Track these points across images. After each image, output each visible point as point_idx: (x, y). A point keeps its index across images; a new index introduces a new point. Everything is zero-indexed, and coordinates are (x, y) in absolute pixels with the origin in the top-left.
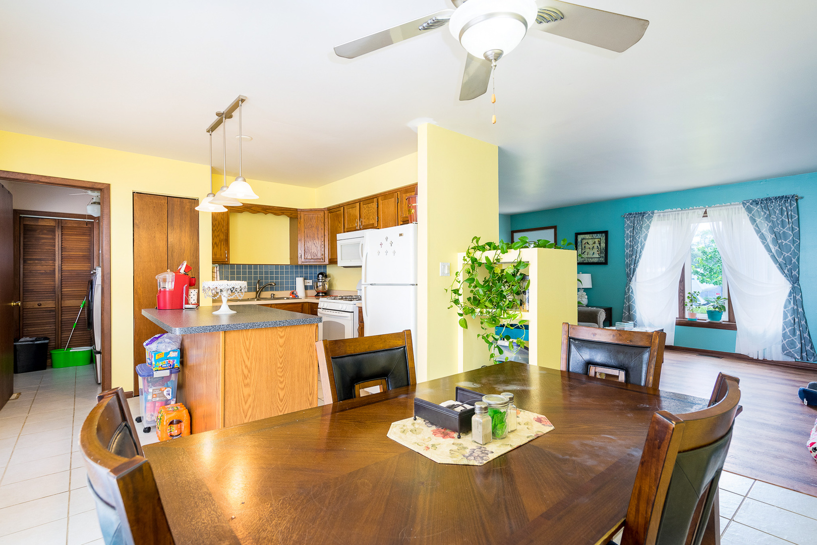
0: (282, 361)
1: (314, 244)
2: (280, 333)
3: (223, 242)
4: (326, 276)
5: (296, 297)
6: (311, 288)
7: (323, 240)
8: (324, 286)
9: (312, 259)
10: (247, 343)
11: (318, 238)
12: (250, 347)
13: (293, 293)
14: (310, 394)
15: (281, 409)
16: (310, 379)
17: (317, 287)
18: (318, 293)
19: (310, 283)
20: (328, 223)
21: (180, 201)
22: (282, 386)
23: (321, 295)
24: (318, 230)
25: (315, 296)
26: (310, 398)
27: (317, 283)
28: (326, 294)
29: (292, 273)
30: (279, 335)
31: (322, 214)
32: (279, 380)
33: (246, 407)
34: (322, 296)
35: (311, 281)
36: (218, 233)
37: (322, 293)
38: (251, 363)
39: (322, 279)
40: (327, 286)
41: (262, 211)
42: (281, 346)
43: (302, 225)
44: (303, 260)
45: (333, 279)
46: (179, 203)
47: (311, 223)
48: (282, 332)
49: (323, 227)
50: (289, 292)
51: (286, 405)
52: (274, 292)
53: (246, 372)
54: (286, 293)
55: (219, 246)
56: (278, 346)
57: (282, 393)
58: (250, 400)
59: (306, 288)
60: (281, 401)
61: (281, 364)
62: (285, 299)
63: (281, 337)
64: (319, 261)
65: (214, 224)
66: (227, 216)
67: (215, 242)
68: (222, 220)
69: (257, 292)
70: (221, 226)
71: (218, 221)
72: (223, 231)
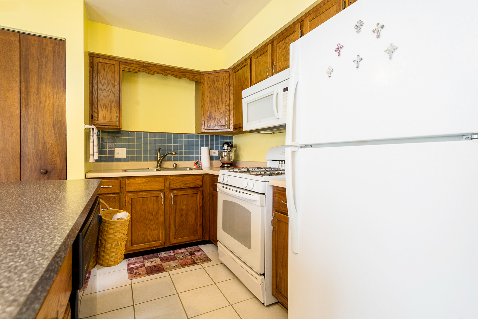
1: (218, 109)
3: (113, 104)
4: (232, 146)
5: (199, 167)
6: (218, 158)
7: (227, 104)
8: (229, 156)
9: (216, 126)
11: (222, 102)
13: (197, 163)
17: (222, 157)
18: (224, 164)
19: (215, 153)
20: (234, 84)
21: (39, 41)
23: (226, 166)
24: (222, 93)
25: (220, 167)
27: (222, 154)
28: (232, 165)
29: (197, 142)
31: (227, 75)
34: (228, 167)
35: (218, 151)
36: (108, 93)
37: (227, 163)
39: (228, 149)
40: (232, 157)
41: (161, 72)
43: (206, 88)
44: (206, 128)
45: (240, 149)
46: (36, 42)
47: (215, 87)
49: (227, 90)
50: (194, 162)
52: (178, 162)
54: (190, 164)
55: (109, 109)
59: (211, 158)
62: (188, 169)
64: (223, 127)
65: (103, 82)
66: (118, 74)
67: (103, 103)
68: (112, 79)
69: (158, 161)
70: (112, 85)
71: (108, 80)
72: (113, 90)
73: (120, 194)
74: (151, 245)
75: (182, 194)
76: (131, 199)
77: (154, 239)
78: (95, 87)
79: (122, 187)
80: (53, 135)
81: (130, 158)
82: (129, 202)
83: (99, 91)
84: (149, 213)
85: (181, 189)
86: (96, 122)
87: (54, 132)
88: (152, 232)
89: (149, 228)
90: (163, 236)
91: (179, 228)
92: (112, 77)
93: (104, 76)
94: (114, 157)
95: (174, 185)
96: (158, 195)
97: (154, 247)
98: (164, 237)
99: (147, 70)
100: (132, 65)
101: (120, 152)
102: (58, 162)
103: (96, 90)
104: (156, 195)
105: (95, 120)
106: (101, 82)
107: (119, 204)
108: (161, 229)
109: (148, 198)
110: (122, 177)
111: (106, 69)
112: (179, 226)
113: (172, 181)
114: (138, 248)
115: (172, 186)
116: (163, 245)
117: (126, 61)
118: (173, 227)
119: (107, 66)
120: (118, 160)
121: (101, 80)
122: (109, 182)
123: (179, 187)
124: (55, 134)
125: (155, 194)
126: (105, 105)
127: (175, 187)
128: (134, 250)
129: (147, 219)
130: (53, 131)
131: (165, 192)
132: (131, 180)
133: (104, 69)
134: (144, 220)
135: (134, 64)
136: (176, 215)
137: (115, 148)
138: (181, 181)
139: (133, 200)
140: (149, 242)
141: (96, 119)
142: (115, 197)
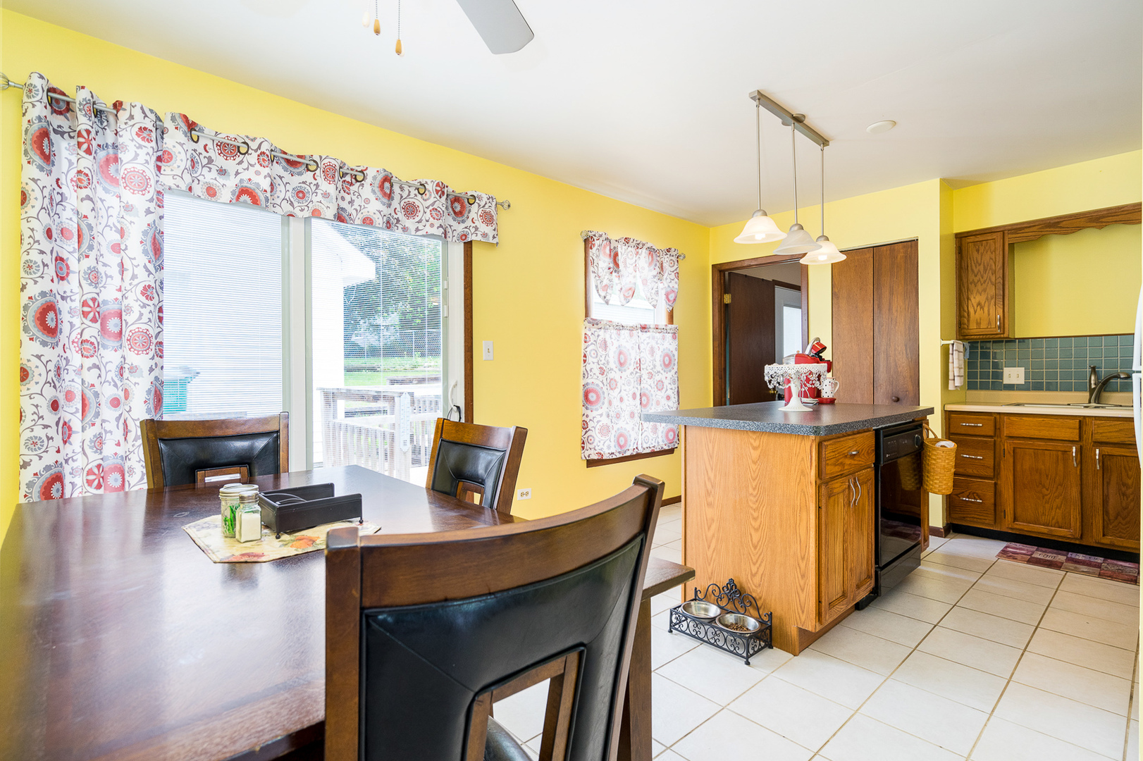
0: (756, 486)
2: (752, 441)
3: (993, 301)
10: (710, 446)
12: (713, 453)
14: (803, 558)
15: (754, 561)
16: (803, 531)
21: (890, 250)
22: (756, 524)
26: (803, 566)
30: (752, 444)
32: (752, 515)
33: (710, 534)
36: (984, 286)
38: (715, 476)
42: (755, 463)
48: (755, 440)
51: (762, 556)
53: (709, 487)
55: (986, 308)
56: (750, 461)
57: (756, 537)
58: (714, 527)
60: (755, 547)
61: (754, 489)
63: (755, 448)
65: (976, 271)
66: (1001, 253)
67: (977, 302)
68: (992, 262)
69: (1092, 391)
70: (990, 272)
71: (984, 265)
72: (993, 280)
73: (996, 439)
74: (1051, 530)
75: (1123, 454)
76: (1012, 449)
77: (1058, 522)
78: (965, 280)
79: (999, 429)
80: (905, 356)
81: (1034, 384)
82: (1009, 452)
83: (970, 285)
84: (1047, 476)
85: (1122, 446)
86: (965, 331)
87: (906, 352)
88: (1054, 510)
89: (1047, 502)
90: (1078, 522)
91: (1116, 518)
92: (991, 258)
93: (977, 262)
94: (1002, 382)
95: (1104, 435)
96: (1067, 449)
97: (1060, 536)
98: (1078, 524)
99: (1057, 229)
100: (1027, 230)
101: (1014, 375)
102: (910, 388)
103: (966, 286)
104: (1063, 450)
105: (964, 328)
106: (972, 270)
107: (992, 452)
108: (1072, 510)
109: (1046, 451)
110: (999, 413)
111: (982, 249)
112: (1118, 515)
113: (1098, 427)
114: (1026, 529)
115: (1098, 437)
116: (1077, 539)
117: (1015, 227)
118: (1101, 513)
119: (982, 245)
120: (1010, 387)
121: (974, 267)
122: (977, 418)
123: (1116, 440)
124: (907, 354)
125: (1060, 446)
126: (979, 304)
127: (1104, 440)
128: (1020, 530)
129: (1044, 487)
130: (904, 352)
131: (1081, 446)
132: (1013, 418)
133: (978, 251)
134: (1038, 486)
135: (1030, 227)
136: (1108, 492)
137: (1005, 369)
138: (1121, 430)
139: (1018, 450)
140: (1048, 525)
141: (966, 326)
142: (986, 442)
